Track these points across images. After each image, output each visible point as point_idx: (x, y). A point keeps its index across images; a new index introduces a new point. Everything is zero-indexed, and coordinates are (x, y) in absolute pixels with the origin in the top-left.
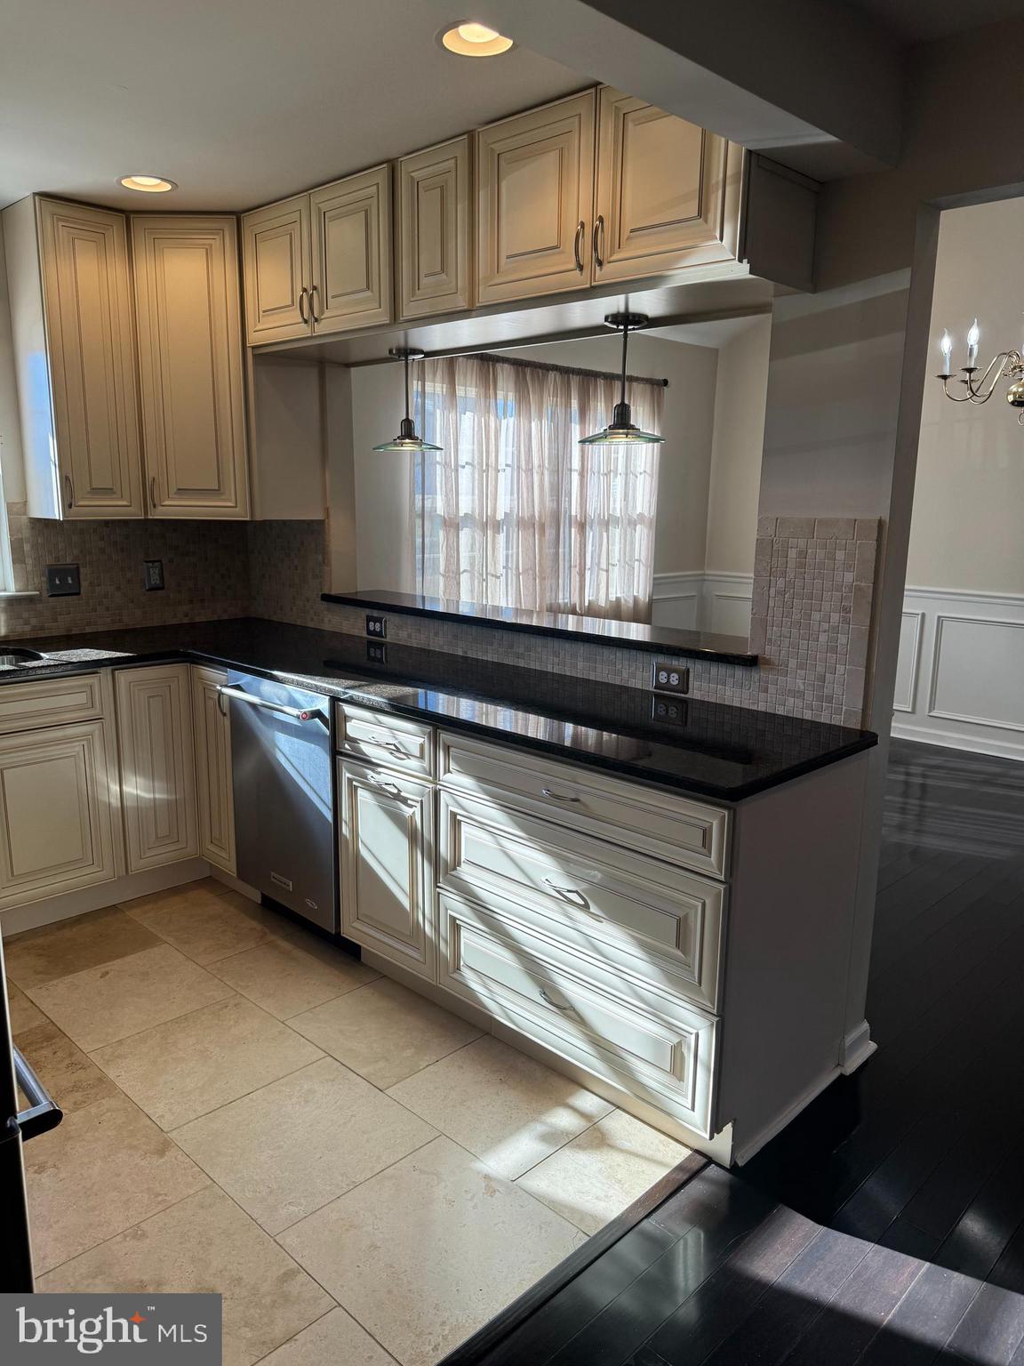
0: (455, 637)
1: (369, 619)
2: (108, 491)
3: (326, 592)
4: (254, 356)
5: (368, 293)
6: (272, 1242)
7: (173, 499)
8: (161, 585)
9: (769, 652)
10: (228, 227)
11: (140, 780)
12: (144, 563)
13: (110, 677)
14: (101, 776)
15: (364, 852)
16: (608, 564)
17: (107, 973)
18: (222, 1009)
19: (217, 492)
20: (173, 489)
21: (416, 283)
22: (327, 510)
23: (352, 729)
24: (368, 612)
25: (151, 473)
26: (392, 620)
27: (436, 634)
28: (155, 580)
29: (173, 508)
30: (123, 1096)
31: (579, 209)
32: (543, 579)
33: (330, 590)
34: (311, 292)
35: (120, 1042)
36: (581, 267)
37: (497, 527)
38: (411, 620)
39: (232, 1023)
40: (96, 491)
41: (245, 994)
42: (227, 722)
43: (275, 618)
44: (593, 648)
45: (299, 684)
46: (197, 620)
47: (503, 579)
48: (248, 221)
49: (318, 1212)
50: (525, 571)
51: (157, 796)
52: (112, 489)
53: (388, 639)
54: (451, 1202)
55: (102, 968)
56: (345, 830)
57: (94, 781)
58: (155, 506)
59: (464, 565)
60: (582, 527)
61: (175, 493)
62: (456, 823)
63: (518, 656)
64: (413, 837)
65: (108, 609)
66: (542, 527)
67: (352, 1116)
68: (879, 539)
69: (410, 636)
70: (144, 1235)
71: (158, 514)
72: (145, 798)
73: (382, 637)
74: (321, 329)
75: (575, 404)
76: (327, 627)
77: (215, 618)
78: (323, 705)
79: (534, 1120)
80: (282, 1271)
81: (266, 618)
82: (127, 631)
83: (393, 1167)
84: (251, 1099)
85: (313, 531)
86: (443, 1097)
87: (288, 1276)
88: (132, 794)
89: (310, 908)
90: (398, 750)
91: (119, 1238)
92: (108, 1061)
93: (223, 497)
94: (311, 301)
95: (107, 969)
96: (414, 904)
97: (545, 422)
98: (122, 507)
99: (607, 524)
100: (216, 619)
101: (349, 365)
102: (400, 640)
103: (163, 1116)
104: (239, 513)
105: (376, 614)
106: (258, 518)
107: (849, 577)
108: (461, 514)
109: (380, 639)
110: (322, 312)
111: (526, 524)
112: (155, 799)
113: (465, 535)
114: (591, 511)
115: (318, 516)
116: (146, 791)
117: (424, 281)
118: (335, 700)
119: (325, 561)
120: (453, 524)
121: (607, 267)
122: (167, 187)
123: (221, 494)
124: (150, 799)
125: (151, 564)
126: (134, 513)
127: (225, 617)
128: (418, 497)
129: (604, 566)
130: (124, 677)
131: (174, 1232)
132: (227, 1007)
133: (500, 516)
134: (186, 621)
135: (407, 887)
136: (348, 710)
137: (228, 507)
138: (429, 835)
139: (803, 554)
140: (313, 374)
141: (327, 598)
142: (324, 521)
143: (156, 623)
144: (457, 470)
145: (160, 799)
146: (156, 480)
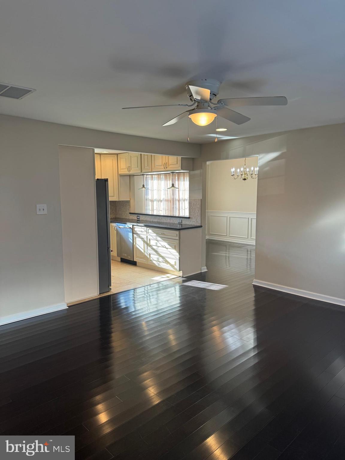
0: (151, 218)
1: (137, 216)
4: (120, 175)
5: (137, 168)
9: (191, 216)
10: (116, 156)
15: (137, 246)
16: (185, 208)
21: (144, 168)
22: (130, 199)
23: (136, 229)
24: (137, 215)
26: (141, 216)
27: (148, 218)
31: (164, 162)
32: (171, 211)
34: (129, 167)
36: (164, 168)
37: (161, 201)
38: (144, 216)
42: (116, 231)
43: (121, 217)
44: (170, 218)
45: (129, 224)
47: (162, 211)
48: (119, 155)
50: (167, 210)
56: (134, 244)
59: (155, 208)
60: (179, 201)
62: (150, 240)
63: (160, 220)
64: (144, 241)
66: (170, 201)
68: (201, 201)
69: (144, 218)
74: (130, 172)
75: (177, 178)
76: (130, 218)
78: (131, 227)
85: (128, 202)
89: (129, 258)
90: (142, 231)
94: (129, 168)
96: (144, 251)
97: (170, 181)
99: (184, 200)
101: (134, 176)
102: (142, 219)
104: (117, 200)
105: (138, 215)
107: (198, 206)
108: (154, 199)
109: (139, 219)
110: (131, 170)
111: (167, 201)
113: (155, 203)
114: (181, 198)
115: (129, 200)
117: (145, 167)
118: (133, 225)
119: (130, 207)
120: (152, 201)
121: (167, 168)
128: (146, 196)
129: (184, 209)
133: (162, 199)
135: (143, 248)
136: (135, 227)
138: (146, 240)
139: (194, 203)
140: (129, 177)
141: (130, 213)
144: (153, 191)
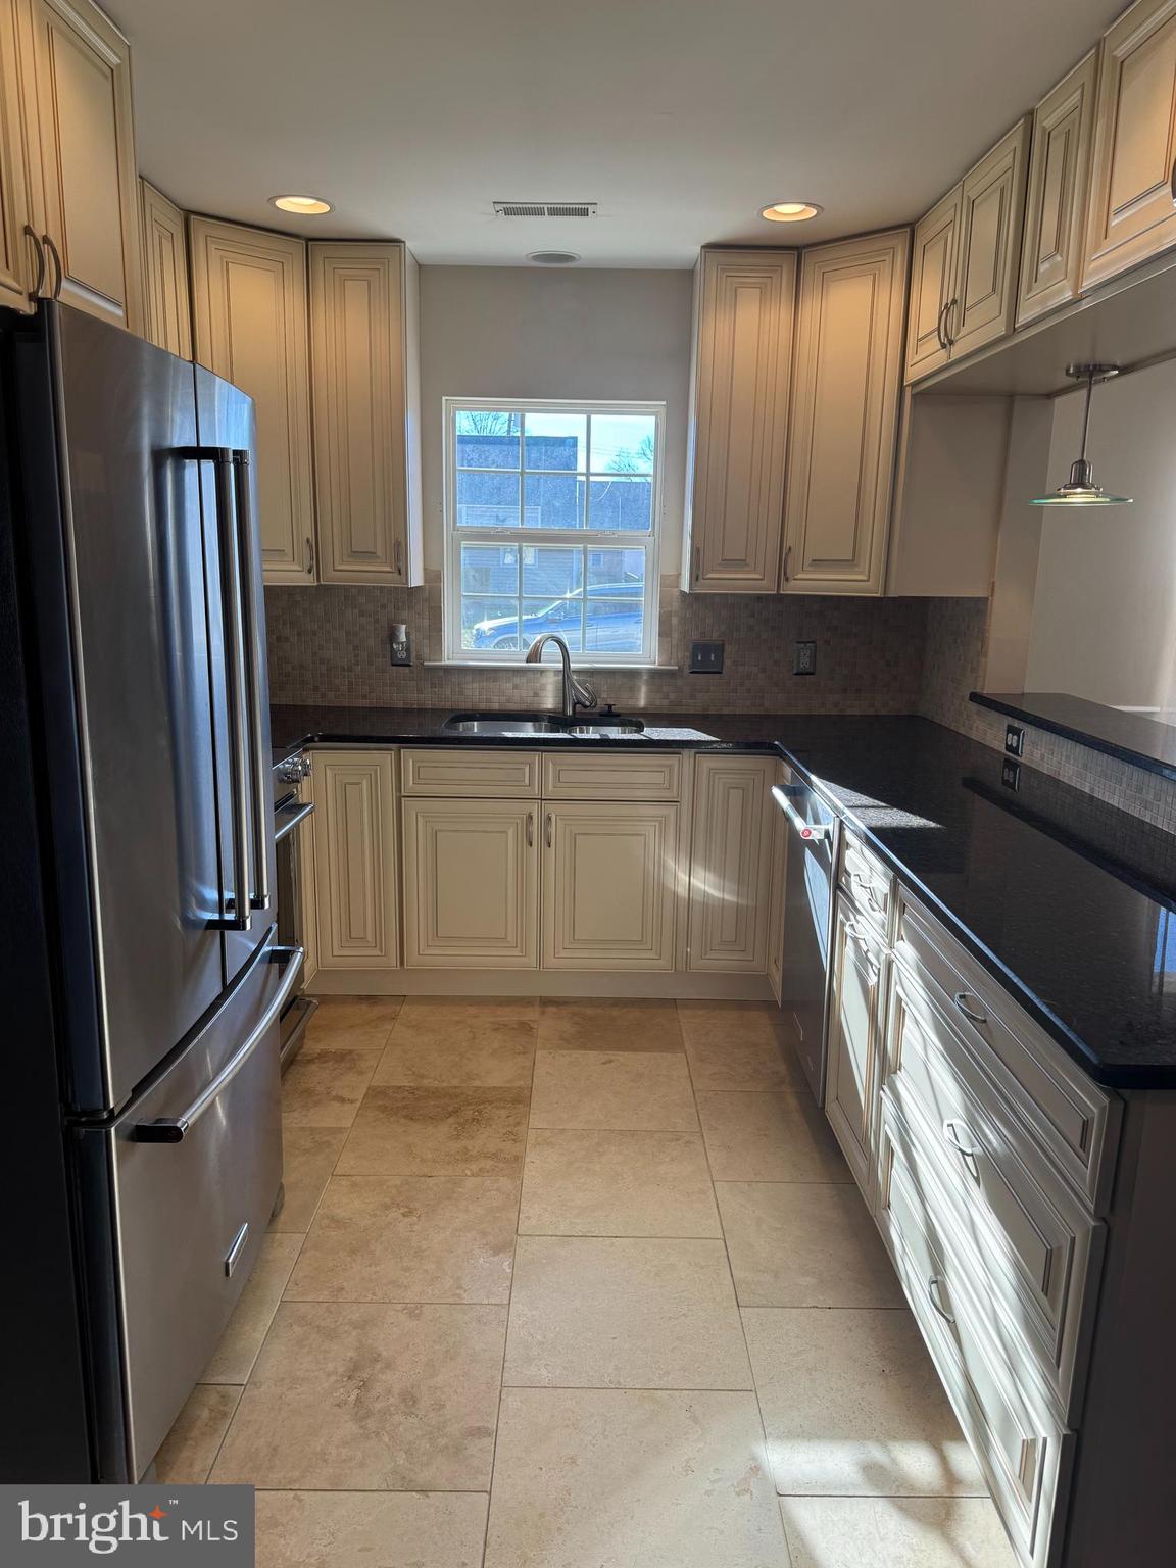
1: (1009, 729)
2: (740, 564)
3: (978, 690)
4: (913, 396)
5: (993, 297)
6: (498, 1392)
7: (809, 572)
8: (811, 670)
10: (901, 242)
11: (710, 876)
12: (796, 645)
13: (692, 760)
14: (670, 862)
15: (843, 1018)
17: (611, 1061)
18: (672, 1140)
19: (851, 563)
20: (808, 561)
21: (1034, 273)
22: (989, 587)
23: (848, 859)
24: (1008, 720)
25: (788, 543)
26: (1030, 734)
27: (1068, 759)
28: (805, 663)
29: (808, 581)
30: (518, 1183)
33: (983, 689)
34: (950, 309)
35: (563, 1131)
38: (1047, 736)
39: (667, 1159)
40: (729, 563)
41: (705, 1136)
45: (822, 795)
46: (849, 712)
48: (919, 231)
49: (559, 1390)
51: (727, 897)
52: (745, 560)
53: (1022, 760)
54: (688, 1469)
55: (610, 1055)
56: (835, 984)
57: (662, 865)
58: (787, 579)
61: (810, 565)
62: (900, 1010)
65: (749, 690)
67: (684, 1315)
69: (1042, 758)
70: (417, 1317)
71: (792, 588)
72: (713, 896)
73: (1017, 754)
74: (956, 352)
76: (974, 735)
77: (871, 712)
79: (878, 1440)
80: (480, 1424)
81: (930, 718)
82: (767, 717)
83: (668, 1392)
84: (612, 1243)
85: (976, 609)
86: (795, 1351)
87: (480, 1432)
88: (699, 890)
89: (810, 1068)
90: (872, 897)
91: (399, 1307)
92: (539, 1144)
93: (857, 569)
95: (613, 1058)
96: (867, 1102)
98: (752, 580)
100: (873, 713)
101: (1051, 396)
102: (1032, 761)
103: (528, 1218)
104: (871, 588)
105: (1016, 724)
106: (892, 594)
109: (1015, 757)
110: (958, 330)
112: (723, 900)
115: (978, 592)
116: (714, 889)
117: (1041, 268)
118: (841, 821)
119: (982, 652)
122: (814, 212)
123: (857, 565)
124: (719, 899)
125: (803, 645)
126: (767, 587)
127: (884, 712)
130: (708, 763)
131: (440, 1329)
132: (678, 1140)
134: (834, 712)
136: (848, 835)
137: (860, 582)
140: (999, 410)
141: (977, 698)
142: (987, 599)
143: (801, 710)
145: (728, 901)
146: (793, 549)
